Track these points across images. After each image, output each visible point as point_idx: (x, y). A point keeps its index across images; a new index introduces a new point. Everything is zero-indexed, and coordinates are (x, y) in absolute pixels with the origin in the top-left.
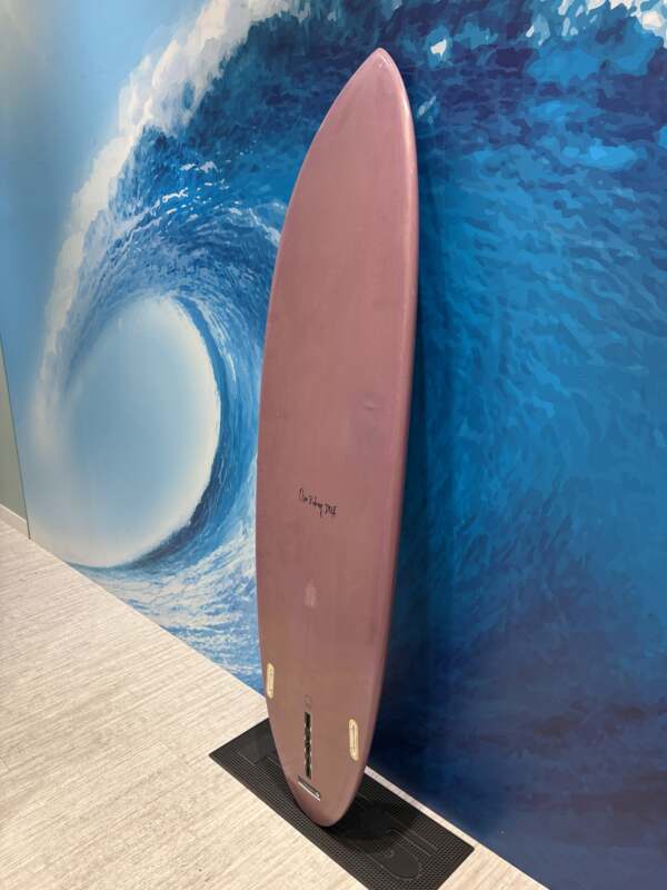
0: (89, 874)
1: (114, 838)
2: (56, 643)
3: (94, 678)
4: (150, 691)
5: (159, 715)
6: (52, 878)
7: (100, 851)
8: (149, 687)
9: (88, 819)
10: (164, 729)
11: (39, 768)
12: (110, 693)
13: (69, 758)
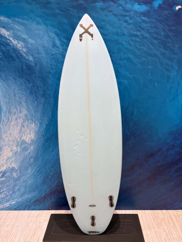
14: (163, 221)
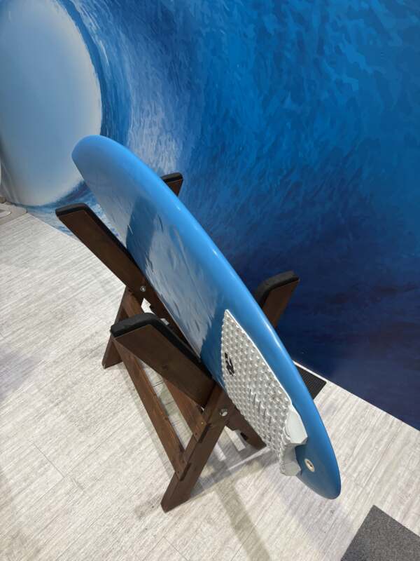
0: (65, 392)
1: (76, 371)
2: (17, 258)
3: (46, 279)
4: (82, 284)
5: (90, 299)
6: (43, 396)
7: (69, 379)
8: (81, 282)
9: (58, 362)
10: (95, 308)
11: (22, 335)
12: (58, 288)
13: (40, 328)
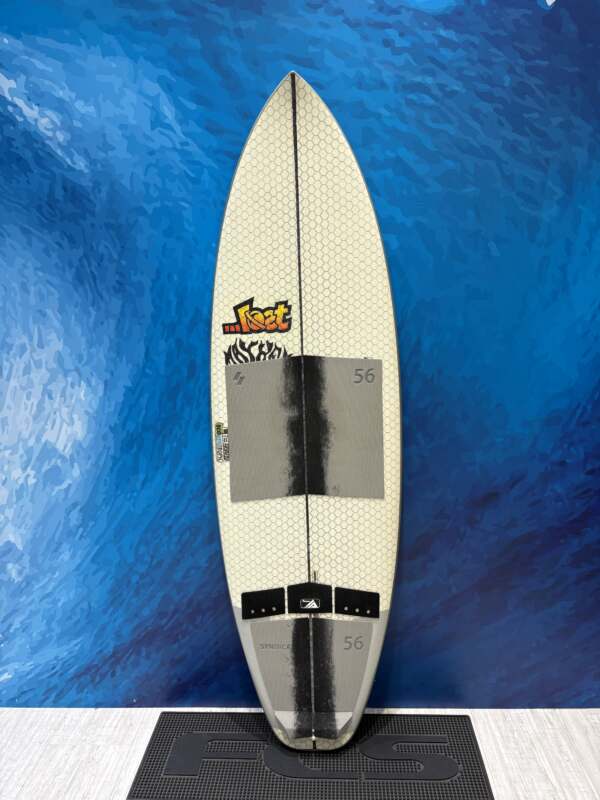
14: (537, 745)
